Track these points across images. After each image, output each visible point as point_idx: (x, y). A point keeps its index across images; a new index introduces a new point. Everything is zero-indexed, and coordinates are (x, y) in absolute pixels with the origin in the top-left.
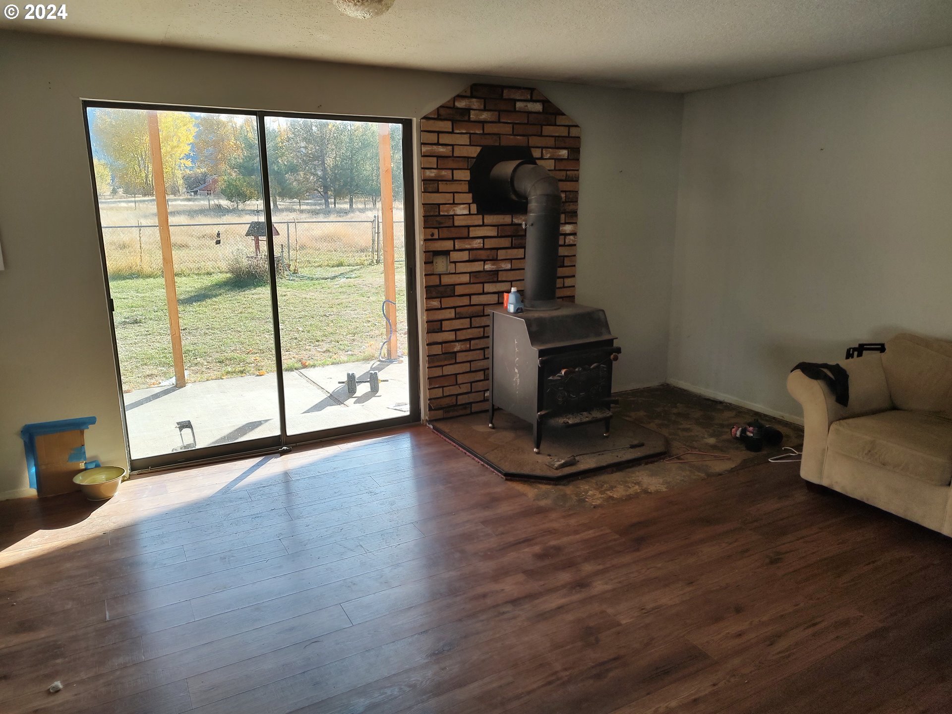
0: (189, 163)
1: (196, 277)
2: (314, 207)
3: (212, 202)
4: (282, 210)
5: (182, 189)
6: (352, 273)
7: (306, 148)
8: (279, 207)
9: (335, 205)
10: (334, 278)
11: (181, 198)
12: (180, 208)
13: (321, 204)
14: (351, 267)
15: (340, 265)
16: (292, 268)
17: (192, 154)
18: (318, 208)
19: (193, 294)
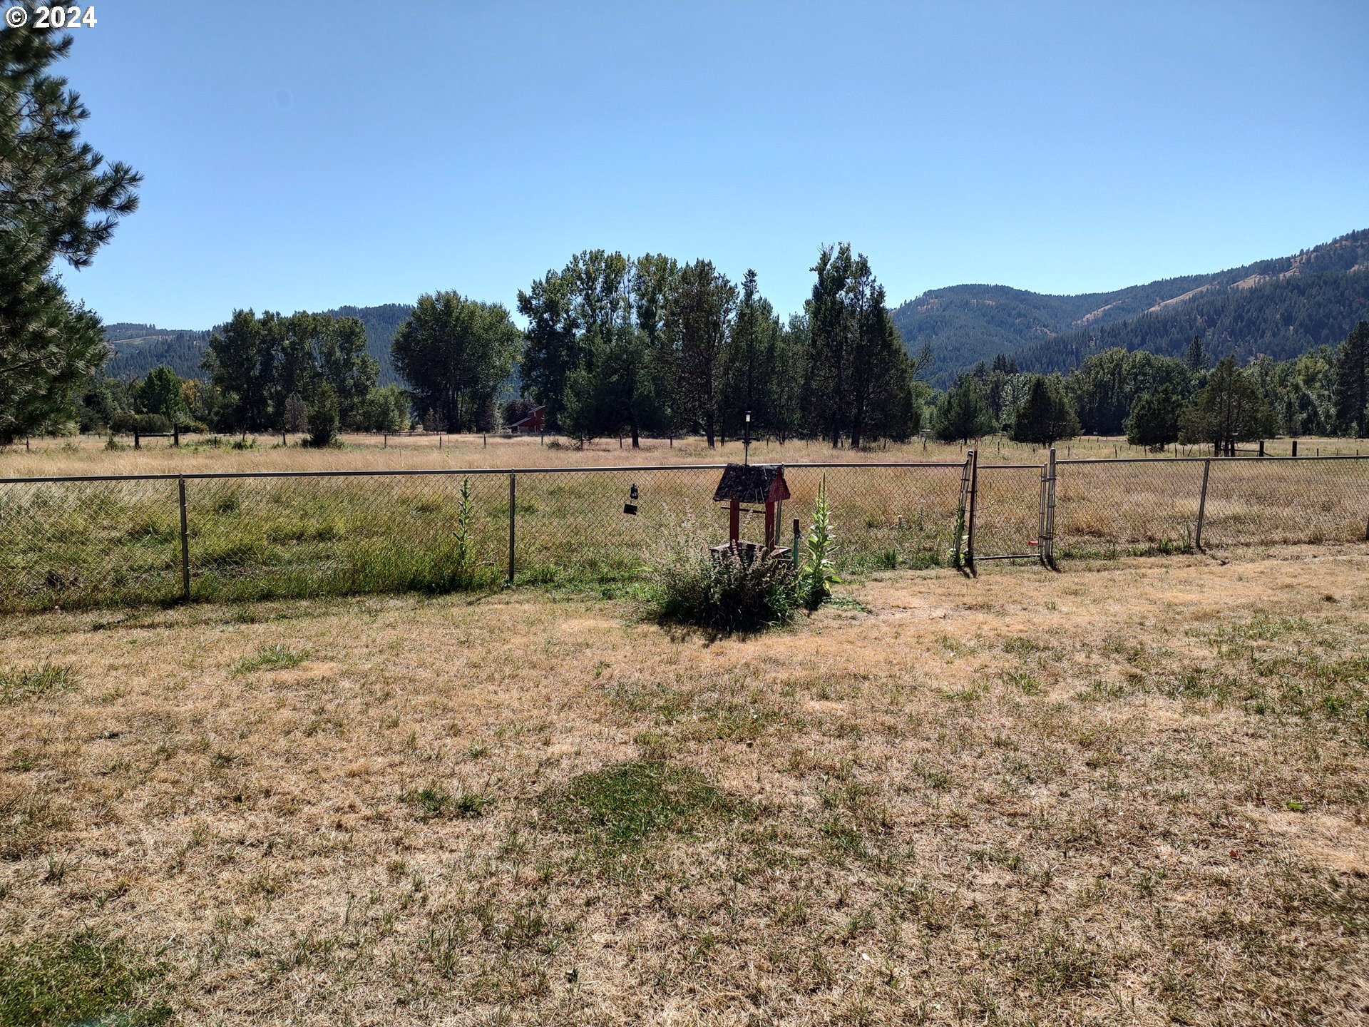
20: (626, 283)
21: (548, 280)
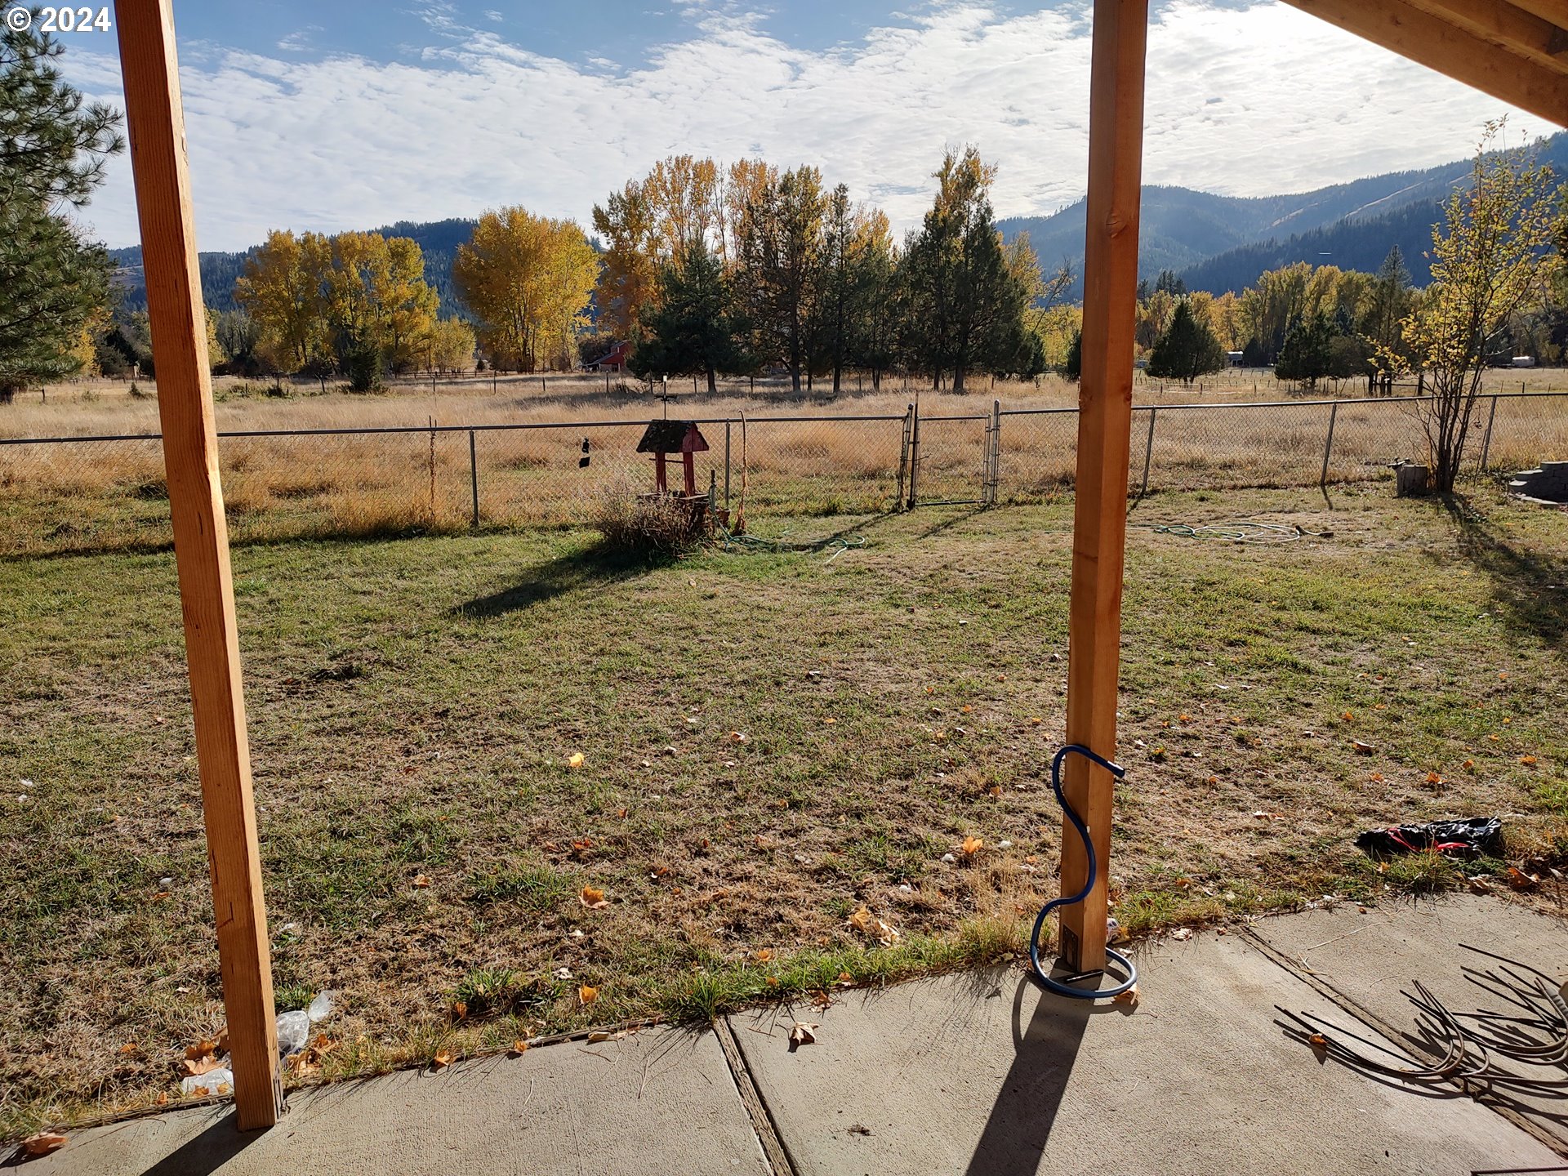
0: (586, 321)
1: (535, 535)
2: (774, 390)
3: (612, 383)
4: (722, 395)
5: (576, 363)
6: (859, 534)
7: (765, 289)
8: (718, 389)
9: (810, 386)
10: (818, 547)
11: (572, 375)
12: (561, 392)
13: (784, 385)
14: (855, 518)
15: (831, 511)
16: (733, 520)
17: (592, 308)
18: (782, 390)
19: (510, 585)
20: (719, 194)
21: (628, 191)
